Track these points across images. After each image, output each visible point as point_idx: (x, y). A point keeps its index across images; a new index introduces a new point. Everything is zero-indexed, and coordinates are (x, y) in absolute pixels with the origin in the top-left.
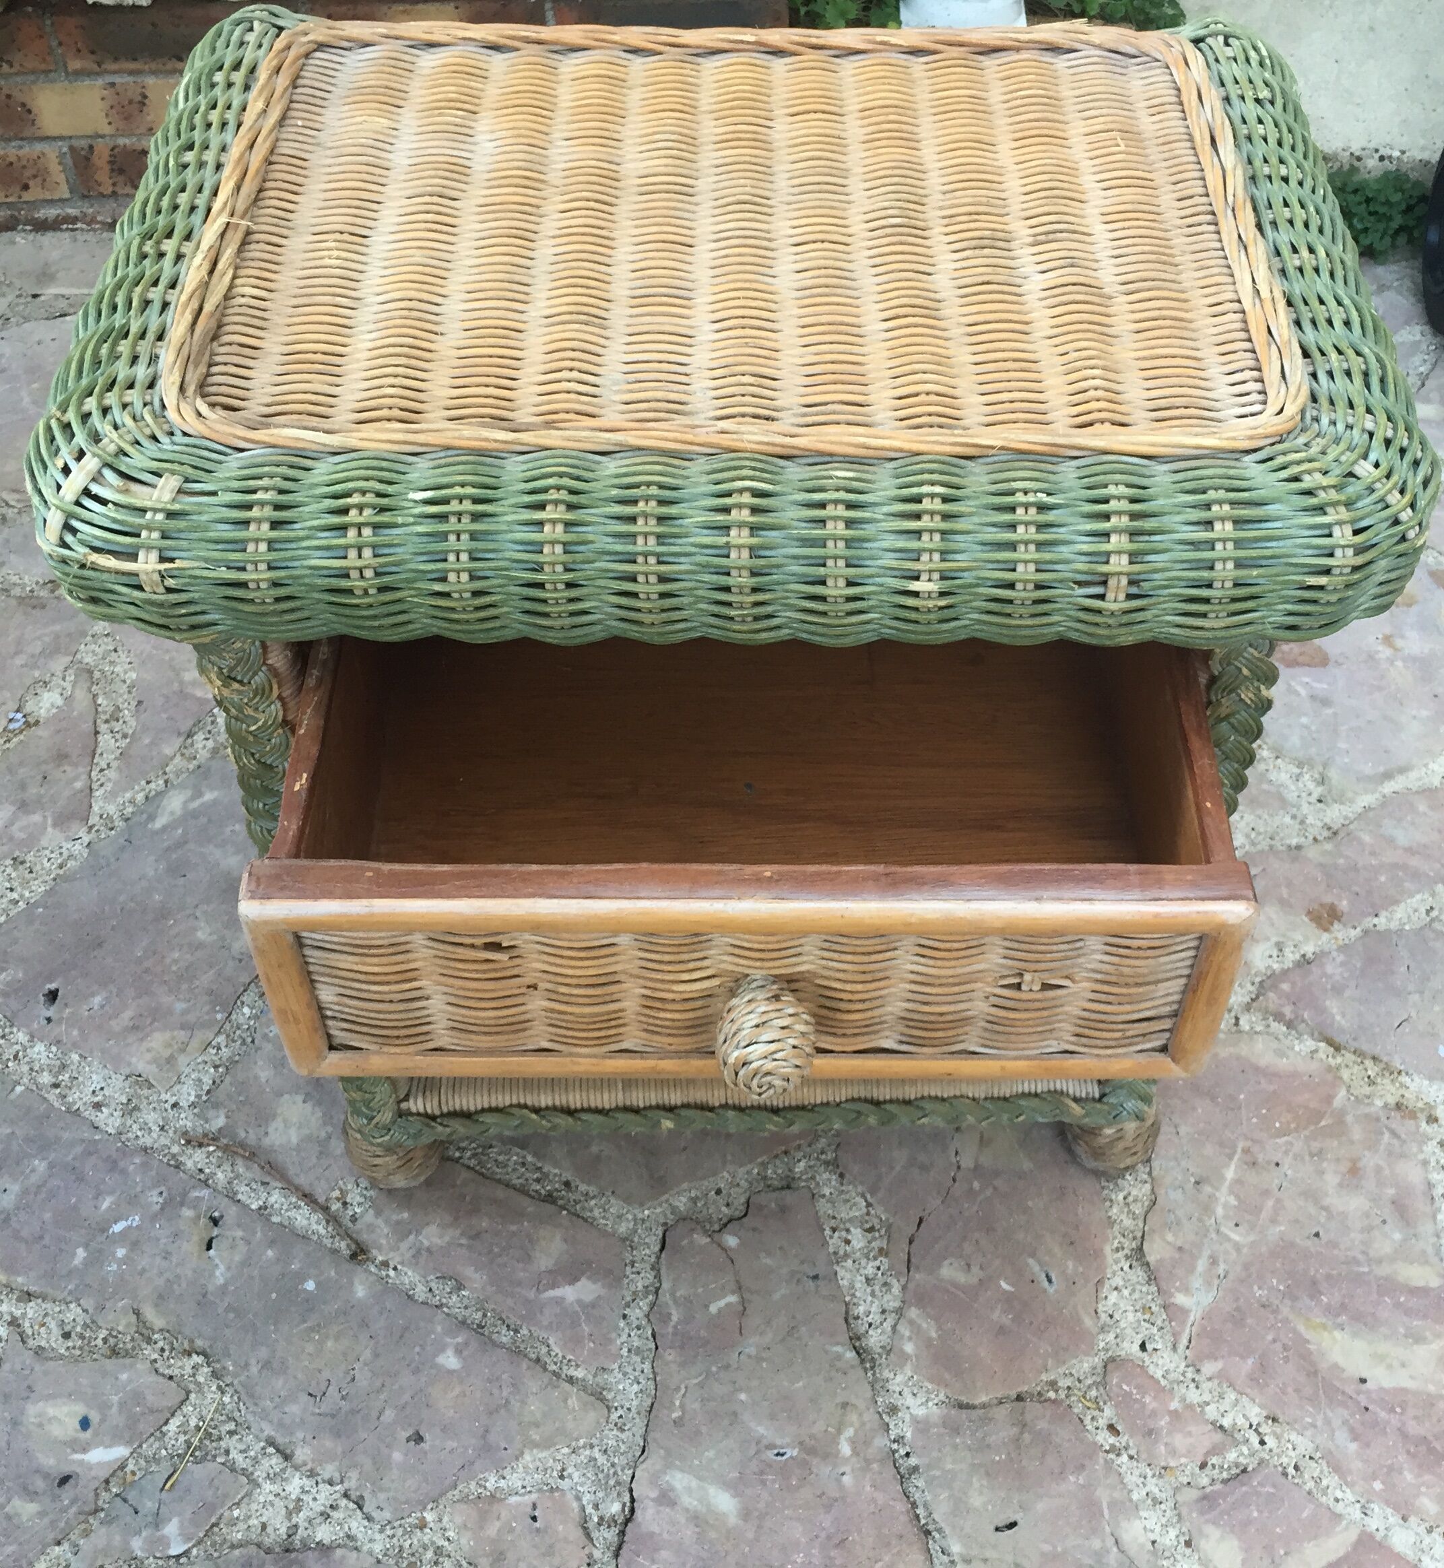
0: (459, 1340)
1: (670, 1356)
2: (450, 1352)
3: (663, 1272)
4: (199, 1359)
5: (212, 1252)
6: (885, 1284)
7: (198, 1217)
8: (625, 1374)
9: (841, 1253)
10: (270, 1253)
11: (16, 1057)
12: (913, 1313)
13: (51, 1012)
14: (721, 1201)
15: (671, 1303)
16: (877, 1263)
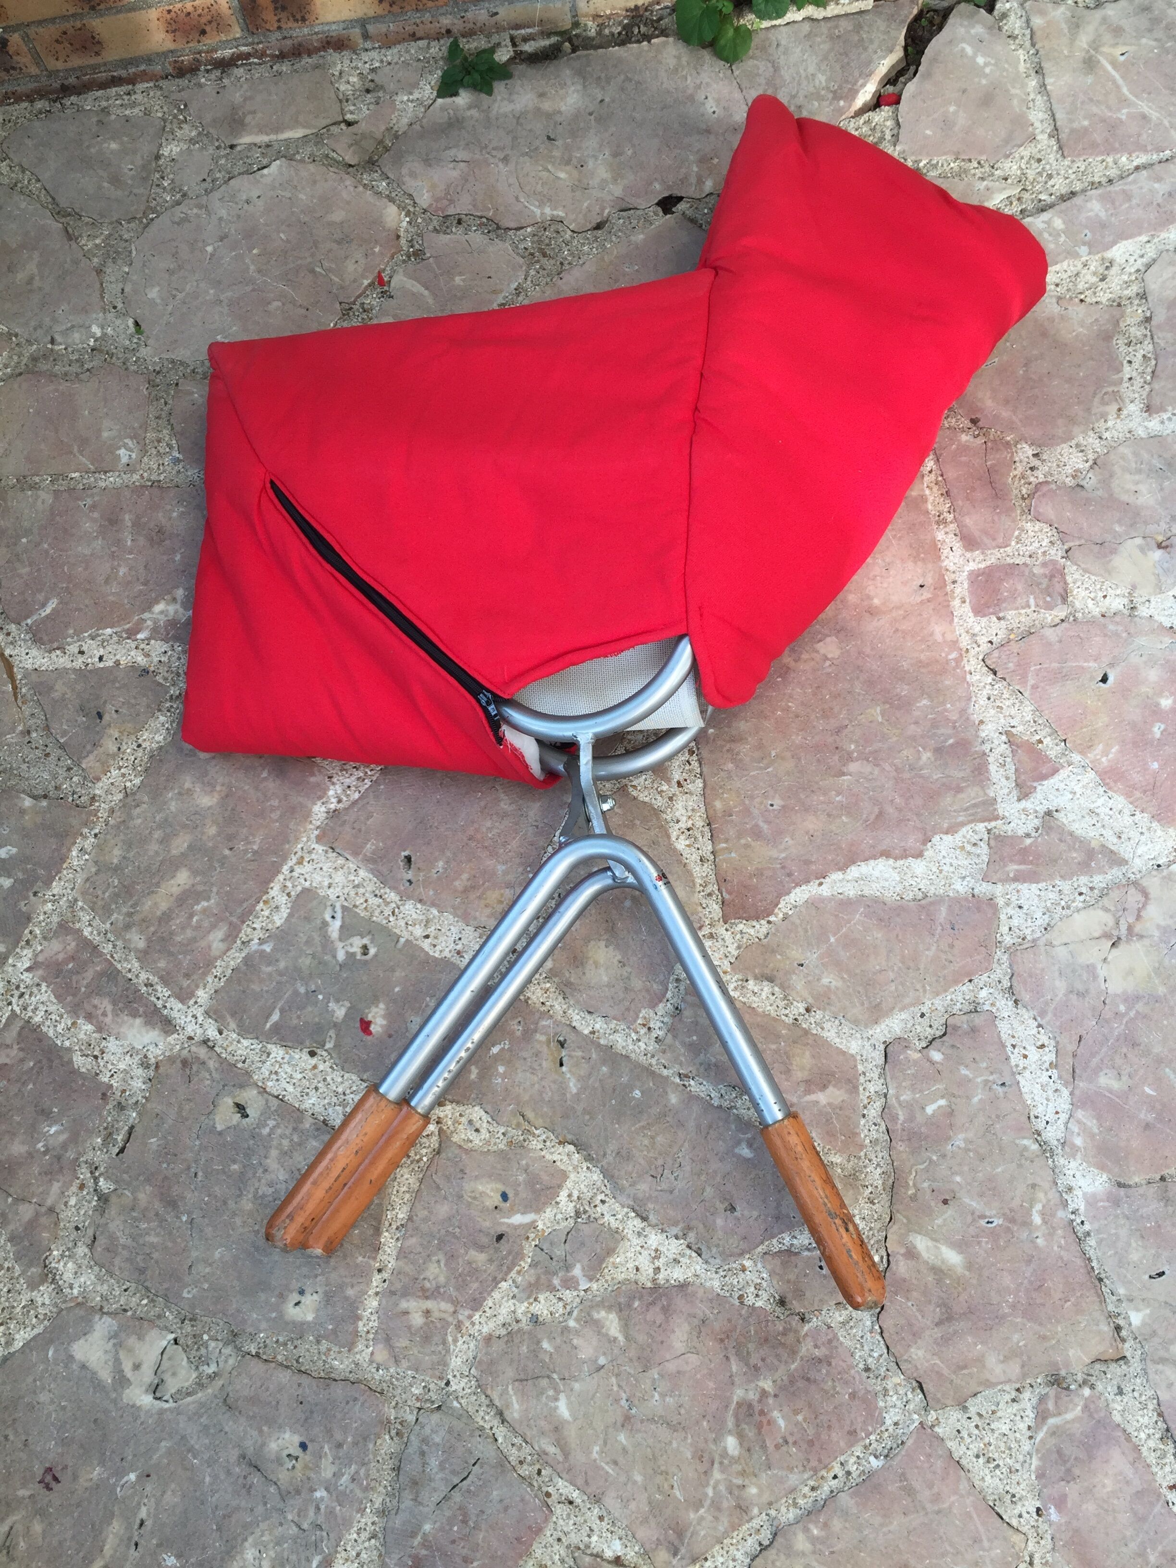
0: (749, 1136)
1: (901, 1147)
2: (744, 1145)
3: (888, 1080)
4: (571, 1148)
5: (564, 1069)
6: (1056, 1091)
7: (548, 1042)
8: (870, 1161)
9: (1021, 1066)
10: (604, 1069)
11: (393, 913)
12: (1080, 1114)
13: (410, 875)
14: (925, 1021)
15: (896, 1105)
16: (1049, 1073)
